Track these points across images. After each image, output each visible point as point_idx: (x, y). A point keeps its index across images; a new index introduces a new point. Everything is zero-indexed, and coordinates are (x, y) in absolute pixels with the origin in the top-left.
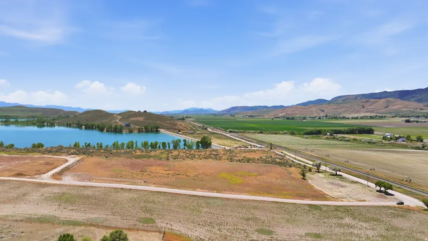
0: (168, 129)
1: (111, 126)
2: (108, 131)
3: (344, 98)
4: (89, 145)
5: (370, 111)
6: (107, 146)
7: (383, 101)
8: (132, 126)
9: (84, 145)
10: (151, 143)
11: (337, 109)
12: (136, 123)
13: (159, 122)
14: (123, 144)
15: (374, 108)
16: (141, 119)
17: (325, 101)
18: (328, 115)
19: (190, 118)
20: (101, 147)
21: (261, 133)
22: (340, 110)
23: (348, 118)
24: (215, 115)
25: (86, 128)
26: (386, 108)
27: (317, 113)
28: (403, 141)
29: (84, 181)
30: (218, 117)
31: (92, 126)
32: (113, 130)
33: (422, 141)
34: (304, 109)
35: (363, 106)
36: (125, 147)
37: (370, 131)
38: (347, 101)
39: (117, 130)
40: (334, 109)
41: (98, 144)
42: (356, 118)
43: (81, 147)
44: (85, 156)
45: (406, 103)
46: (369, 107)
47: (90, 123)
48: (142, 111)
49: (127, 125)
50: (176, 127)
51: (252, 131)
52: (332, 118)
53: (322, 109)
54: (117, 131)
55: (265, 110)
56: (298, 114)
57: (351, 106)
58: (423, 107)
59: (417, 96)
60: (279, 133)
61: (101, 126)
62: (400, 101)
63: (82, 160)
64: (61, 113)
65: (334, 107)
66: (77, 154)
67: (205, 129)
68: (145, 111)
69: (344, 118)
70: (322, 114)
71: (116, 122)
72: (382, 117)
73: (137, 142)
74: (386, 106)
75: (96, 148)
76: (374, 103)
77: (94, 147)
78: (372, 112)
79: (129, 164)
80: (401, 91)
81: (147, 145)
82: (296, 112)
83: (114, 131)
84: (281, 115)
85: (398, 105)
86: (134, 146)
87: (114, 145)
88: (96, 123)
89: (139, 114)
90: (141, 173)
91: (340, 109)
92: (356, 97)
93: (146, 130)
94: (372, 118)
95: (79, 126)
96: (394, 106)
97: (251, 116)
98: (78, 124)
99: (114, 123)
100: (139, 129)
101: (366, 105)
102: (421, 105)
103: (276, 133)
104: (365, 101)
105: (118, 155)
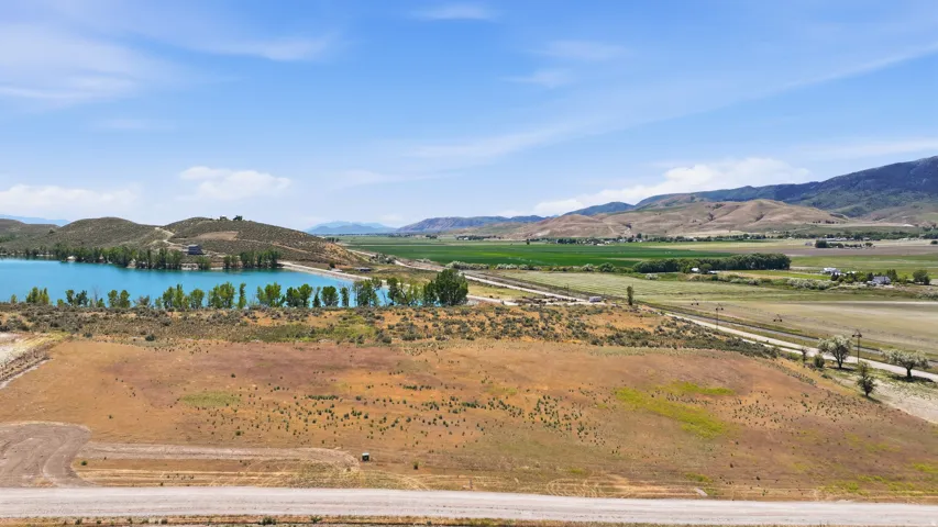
0: (303, 260)
1: (149, 252)
2: (140, 267)
3: (667, 200)
4: (82, 298)
5: (727, 226)
6: (145, 302)
7: (750, 205)
8: (207, 254)
9: (66, 301)
10: (290, 292)
11: (658, 221)
12: (217, 246)
13: (277, 244)
14: (198, 295)
15: (734, 221)
16: (230, 236)
17: (626, 206)
18: (643, 234)
19: (338, 240)
20: (124, 303)
21: (531, 269)
22: (663, 225)
23: (691, 240)
24: (391, 236)
25: (79, 260)
26: (758, 219)
27: (617, 231)
28: (885, 283)
29: (31, 484)
30: (400, 240)
31: (97, 254)
32: (154, 264)
33: (927, 282)
34: (588, 221)
35: (712, 216)
36: (205, 302)
37: (781, 263)
38: (675, 205)
39: (166, 264)
40: (653, 222)
41: (113, 295)
42: (708, 240)
43: (55, 304)
44: (56, 336)
45: (797, 209)
46: (726, 218)
47: (90, 248)
48: (231, 218)
49: (194, 252)
50: (323, 256)
51: (509, 266)
52: (655, 240)
53: (626, 221)
54: (165, 267)
55: (501, 224)
56: (577, 233)
57: (687, 215)
58: (830, 219)
59: (810, 195)
60: (572, 270)
61: (120, 253)
62: (783, 206)
63: (44, 352)
64: (14, 230)
65: (653, 217)
66: (25, 329)
67: (388, 262)
68: (239, 218)
69: (680, 240)
70: (628, 233)
71: (162, 244)
72: (758, 237)
73: (242, 286)
74: (757, 215)
75: (107, 306)
76: (732, 209)
77: (100, 304)
78: (731, 227)
79: (249, 364)
80: (780, 186)
81: (278, 296)
82: (572, 228)
83: (156, 268)
84: (540, 235)
85: (781, 213)
86: (236, 300)
87: (167, 297)
88: (107, 248)
89: (222, 224)
90: (321, 406)
91: (664, 221)
92: (693, 198)
93: (245, 262)
94: (737, 239)
95: (61, 256)
96: (773, 215)
97: (475, 238)
98: (57, 252)
99: (156, 247)
100: (227, 261)
101: (718, 213)
102: (824, 214)
103: (565, 270)
104: (714, 204)
105: (192, 329)
